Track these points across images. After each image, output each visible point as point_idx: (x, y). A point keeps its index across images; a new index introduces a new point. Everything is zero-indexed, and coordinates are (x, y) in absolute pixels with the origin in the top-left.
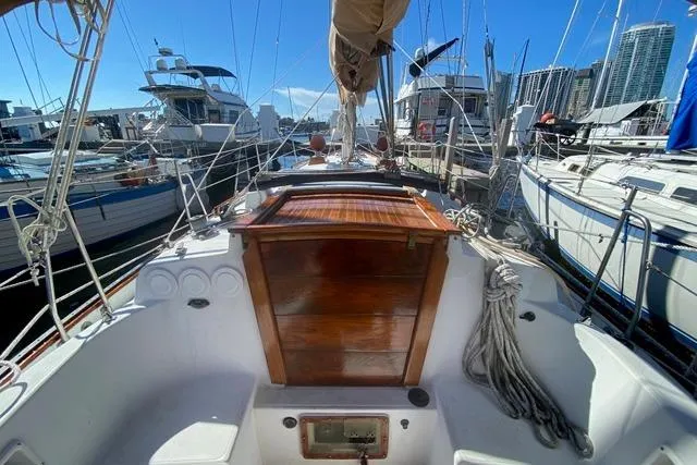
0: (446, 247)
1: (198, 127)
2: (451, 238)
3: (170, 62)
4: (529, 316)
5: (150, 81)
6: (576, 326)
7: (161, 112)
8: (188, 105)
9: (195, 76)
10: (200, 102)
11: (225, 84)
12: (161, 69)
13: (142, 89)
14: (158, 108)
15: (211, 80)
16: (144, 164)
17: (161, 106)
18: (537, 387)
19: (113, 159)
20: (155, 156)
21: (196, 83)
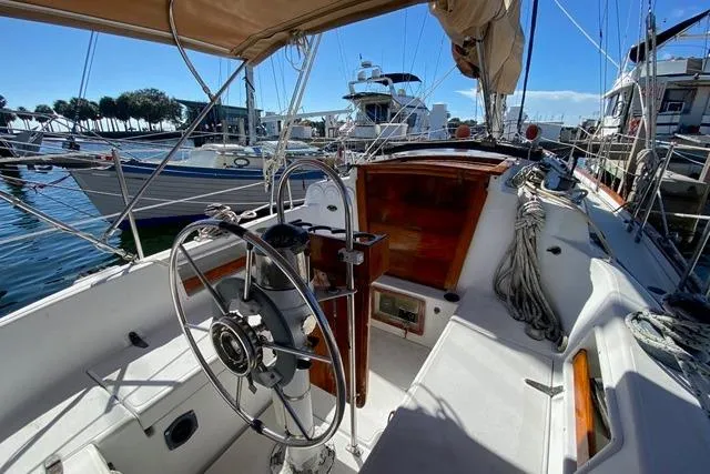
0: (487, 185)
1: (378, 127)
2: (493, 177)
3: (368, 73)
4: (556, 251)
5: (352, 90)
6: (594, 260)
7: (354, 116)
8: (376, 109)
9: (386, 83)
10: (385, 107)
11: (410, 89)
12: (361, 80)
13: (345, 98)
14: (351, 111)
15: (398, 86)
16: (334, 155)
17: (356, 111)
18: (547, 306)
19: (316, 149)
20: (342, 149)
21: (385, 90)
